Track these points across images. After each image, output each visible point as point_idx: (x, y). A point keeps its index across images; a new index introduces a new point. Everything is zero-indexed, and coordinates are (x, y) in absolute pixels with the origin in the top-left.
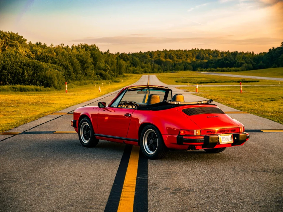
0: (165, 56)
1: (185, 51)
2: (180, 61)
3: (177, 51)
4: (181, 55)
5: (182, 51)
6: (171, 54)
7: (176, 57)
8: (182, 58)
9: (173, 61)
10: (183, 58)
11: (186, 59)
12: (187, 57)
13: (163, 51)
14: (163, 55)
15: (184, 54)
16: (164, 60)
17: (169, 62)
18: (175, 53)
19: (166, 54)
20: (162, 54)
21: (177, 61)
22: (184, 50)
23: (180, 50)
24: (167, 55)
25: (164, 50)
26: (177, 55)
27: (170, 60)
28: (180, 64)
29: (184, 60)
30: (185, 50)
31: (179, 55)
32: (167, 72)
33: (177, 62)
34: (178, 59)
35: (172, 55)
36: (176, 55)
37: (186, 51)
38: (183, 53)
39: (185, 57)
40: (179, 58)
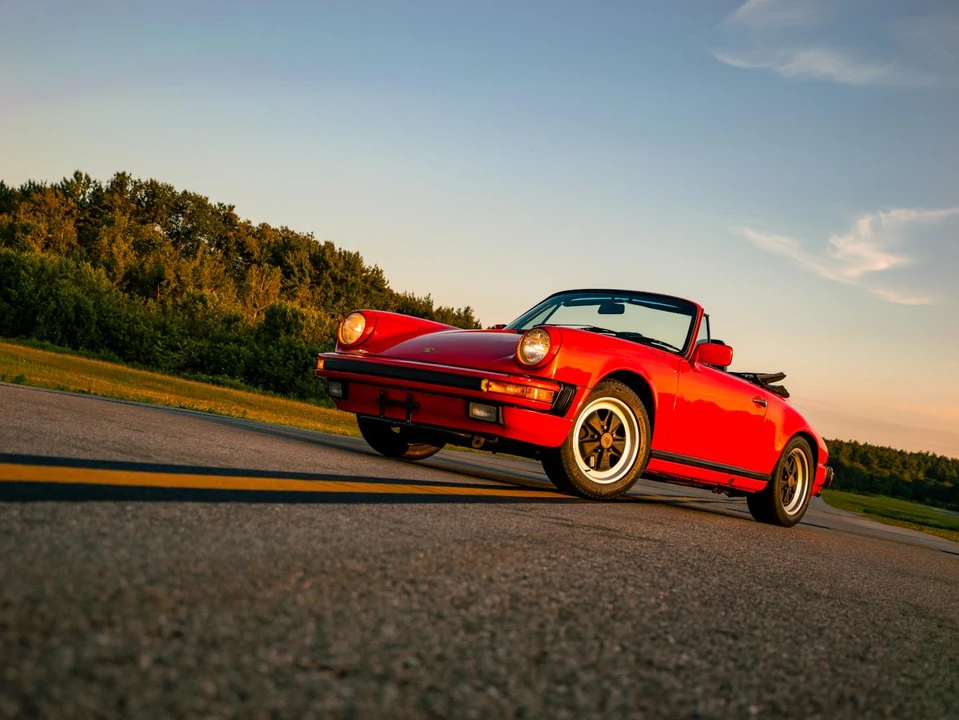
0: (851, 455)
1: (902, 453)
2: (887, 473)
3: (882, 449)
4: (891, 460)
5: (895, 451)
6: (866, 453)
7: (876, 461)
8: (891, 468)
9: (869, 469)
10: (894, 468)
11: (902, 472)
12: (905, 468)
13: (848, 444)
14: (846, 451)
15: (897, 460)
16: (847, 463)
17: (859, 469)
18: (877, 452)
19: (854, 452)
20: (845, 449)
21: (877, 472)
22: (899, 450)
23: (889, 449)
24: (857, 455)
25: (853, 441)
26: (881, 459)
27: (861, 467)
28: (883, 480)
29: (896, 473)
30: (902, 451)
31: (885, 459)
32: (849, 492)
33: (878, 475)
34: (881, 467)
35: (869, 455)
36: (878, 456)
37: (905, 453)
38: (896, 458)
39: (898, 467)
40: (885, 467)
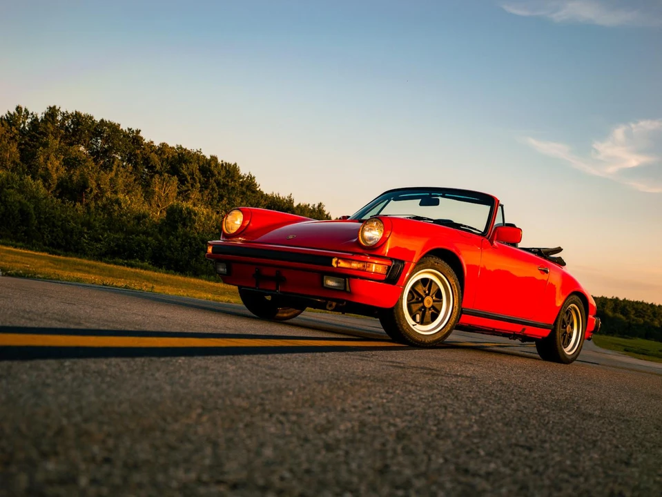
0: (613, 308)
1: (652, 305)
2: (641, 321)
3: (637, 303)
4: (644, 311)
5: (647, 304)
6: (625, 306)
7: (633, 312)
9: (627, 319)
10: (646, 317)
11: (652, 320)
12: (655, 317)
13: (611, 300)
15: (649, 311)
16: (610, 314)
17: (620, 319)
18: (633, 305)
19: (616, 305)
20: (609, 303)
21: (633, 320)
23: (643, 303)
24: (618, 307)
25: (615, 297)
26: (636, 310)
27: (621, 316)
28: (638, 326)
29: (649, 321)
31: (639, 310)
32: (613, 336)
33: (634, 322)
34: (636, 317)
35: (627, 307)
36: (634, 309)
38: (648, 309)
39: (650, 316)
40: (640, 316)
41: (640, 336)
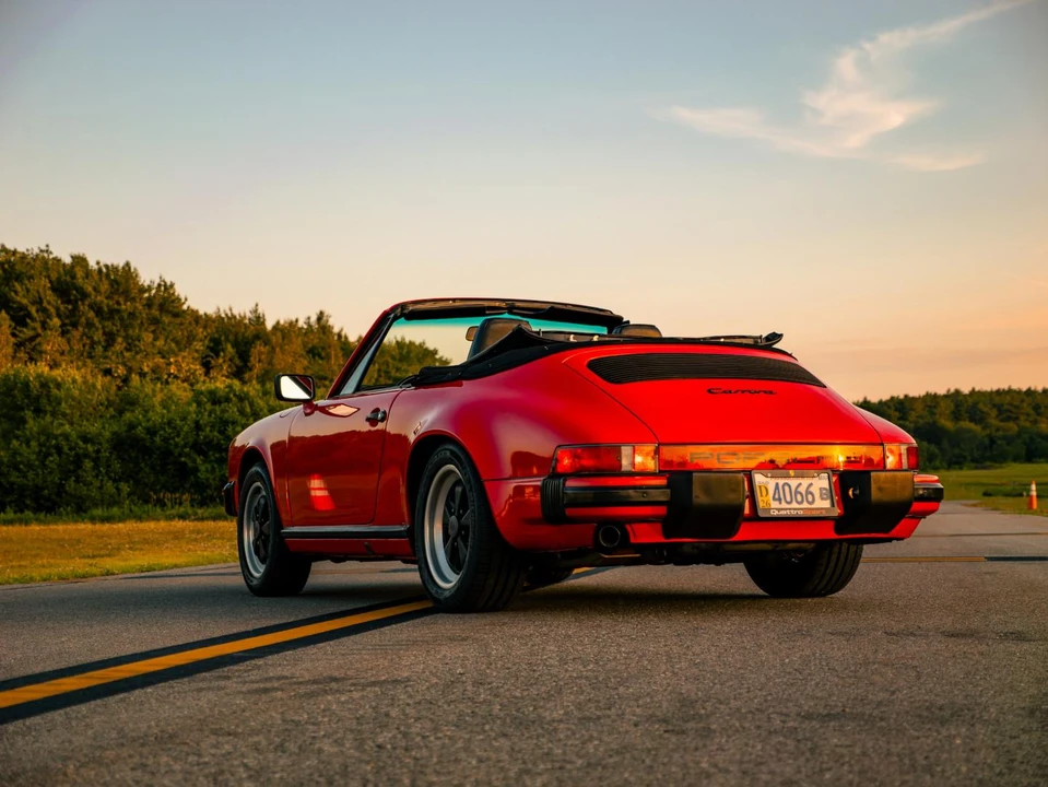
0: (953, 413)
1: (1029, 392)
2: (1012, 427)
3: (998, 392)
4: (1017, 407)
5: (1019, 392)
6: (975, 404)
7: (994, 413)
8: (1017, 418)
9: (984, 428)
10: (1022, 418)
11: (1035, 422)
12: (1039, 414)
13: (946, 396)
14: (949, 406)
15: (1025, 405)
16: (948, 424)
17: (969, 431)
18: (991, 399)
19: (957, 406)
20: (942, 404)
21: (998, 430)
22: (1024, 389)
23: (1010, 391)
24: (963, 409)
25: (952, 390)
26: (999, 408)
27: (972, 426)
28: (1009, 440)
29: (1028, 424)
30: (1029, 390)
31: (1006, 407)
32: (961, 469)
33: (1000, 433)
34: (1002, 421)
35: (981, 406)
36: (994, 406)
37: (1035, 392)
38: (1022, 401)
39: (1028, 415)
40: (1008, 419)
41: (1016, 459)
